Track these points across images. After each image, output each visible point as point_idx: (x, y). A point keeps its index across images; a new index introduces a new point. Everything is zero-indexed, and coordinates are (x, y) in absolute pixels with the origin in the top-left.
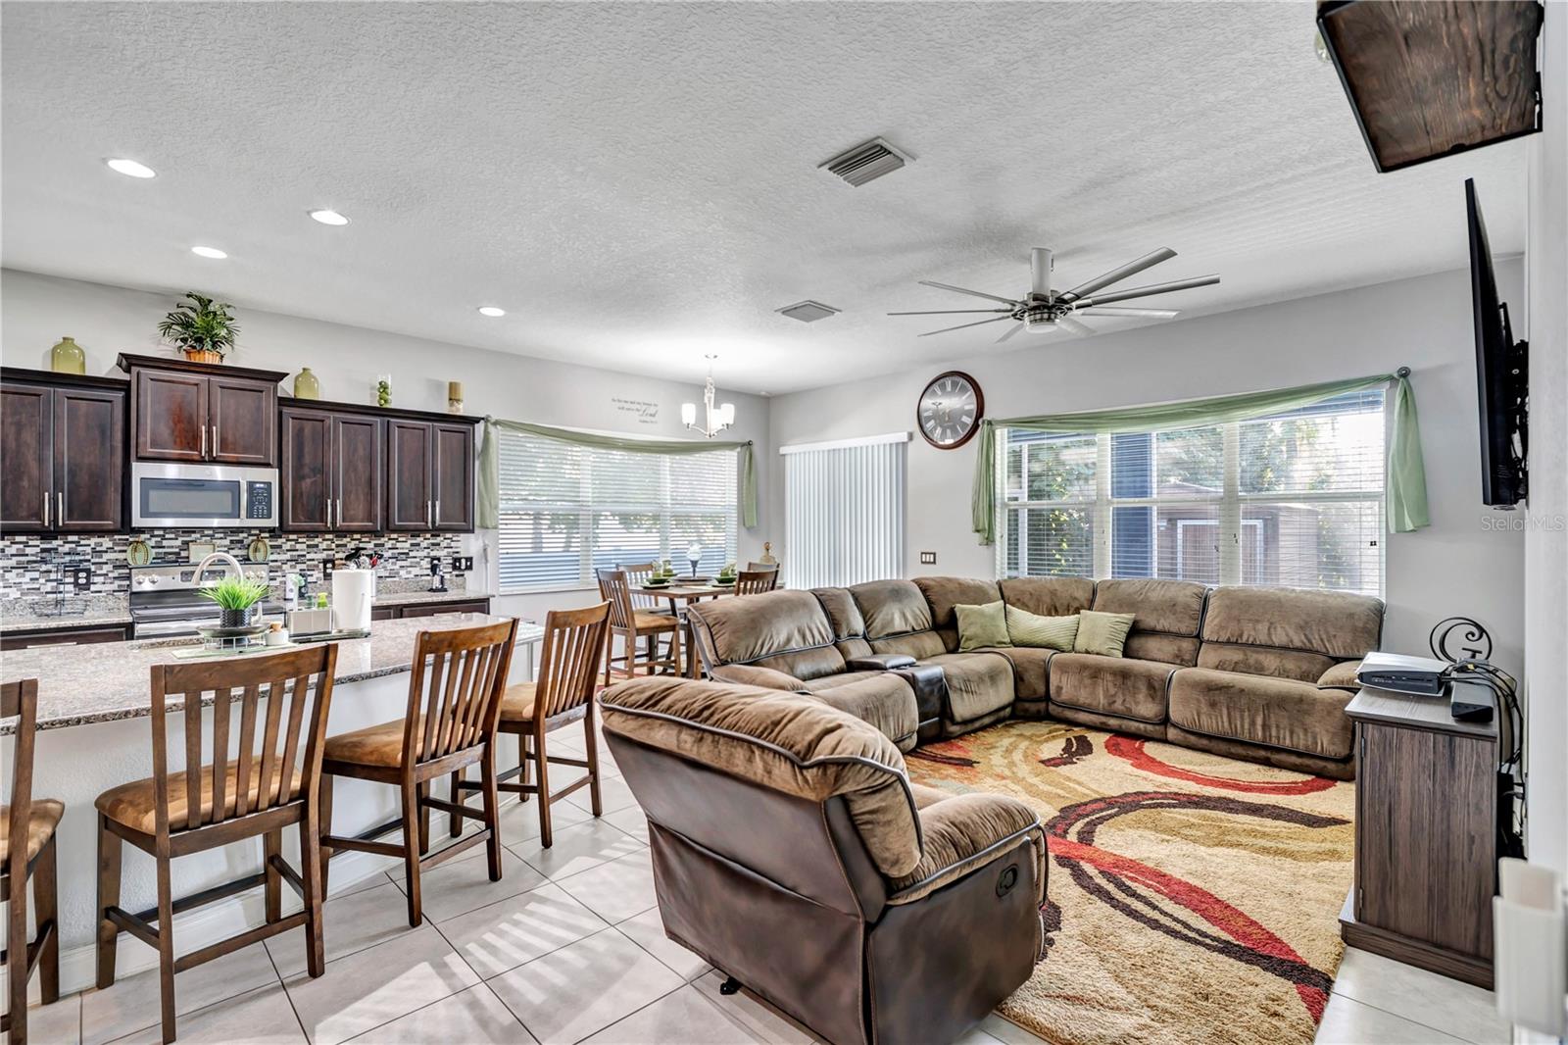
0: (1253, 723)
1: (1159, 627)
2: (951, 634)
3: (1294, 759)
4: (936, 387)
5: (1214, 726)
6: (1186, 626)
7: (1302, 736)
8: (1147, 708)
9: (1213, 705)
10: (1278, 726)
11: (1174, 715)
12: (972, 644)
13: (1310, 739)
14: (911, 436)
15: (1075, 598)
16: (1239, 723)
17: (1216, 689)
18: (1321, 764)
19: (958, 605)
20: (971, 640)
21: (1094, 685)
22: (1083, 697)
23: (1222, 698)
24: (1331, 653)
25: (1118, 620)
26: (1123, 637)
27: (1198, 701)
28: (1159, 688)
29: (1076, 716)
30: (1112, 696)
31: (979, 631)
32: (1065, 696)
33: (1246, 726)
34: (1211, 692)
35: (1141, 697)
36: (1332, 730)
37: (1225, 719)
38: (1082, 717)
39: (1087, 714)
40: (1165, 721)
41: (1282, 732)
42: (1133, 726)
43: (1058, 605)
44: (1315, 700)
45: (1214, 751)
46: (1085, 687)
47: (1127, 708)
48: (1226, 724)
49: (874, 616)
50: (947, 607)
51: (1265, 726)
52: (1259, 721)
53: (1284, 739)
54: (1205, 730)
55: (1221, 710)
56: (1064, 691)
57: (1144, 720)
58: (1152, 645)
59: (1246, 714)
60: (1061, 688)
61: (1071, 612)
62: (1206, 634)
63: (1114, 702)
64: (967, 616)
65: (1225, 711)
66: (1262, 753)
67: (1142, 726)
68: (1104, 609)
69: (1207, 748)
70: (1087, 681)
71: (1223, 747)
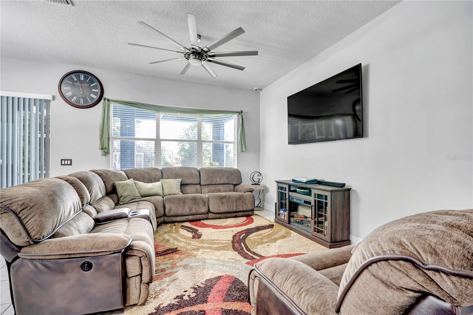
0: (233, 206)
1: (188, 182)
2: (114, 196)
3: (242, 213)
4: (73, 76)
5: (223, 209)
6: (197, 181)
7: (244, 206)
8: (204, 209)
9: (223, 203)
10: (239, 205)
11: (211, 210)
12: (127, 199)
13: (246, 207)
14: (54, 98)
15: (157, 175)
16: (229, 207)
17: (223, 198)
18: (248, 213)
19: (116, 182)
20: (126, 197)
21: (184, 205)
22: (180, 211)
23: (225, 200)
24: (233, 184)
25: (177, 181)
26: (179, 187)
27: (219, 203)
28: (206, 202)
29: (176, 219)
30: (191, 208)
31: (129, 193)
32: (172, 213)
33: (231, 207)
34: (222, 199)
35: (201, 206)
36: (251, 203)
37: (226, 207)
38: (179, 219)
39: (181, 217)
40: (209, 212)
41: (240, 206)
42: (198, 217)
43: (151, 178)
44: (246, 196)
45: (222, 217)
46: (181, 207)
47: (196, 211)
48: (226, 208)
49: (92, 191)
50: (111, 183)
51: (236, 206)
52: (235, 205)
53: (241, 208)
54: (221, 211)
55: (225, 204)
56: (172, 210)
57: (202, 214)
58: (188, 188)
59: (231, 203)
60: (171, 209)
61: (156, 181)
62: (202, 183)
63: (192, 210)
64: (123, 186)
65: (226, 204)
66: (235, 214)
67: (201, 216)
68: (168, 178)
69: (220, 217)
70: (182, 205)
71: (225, 215)
